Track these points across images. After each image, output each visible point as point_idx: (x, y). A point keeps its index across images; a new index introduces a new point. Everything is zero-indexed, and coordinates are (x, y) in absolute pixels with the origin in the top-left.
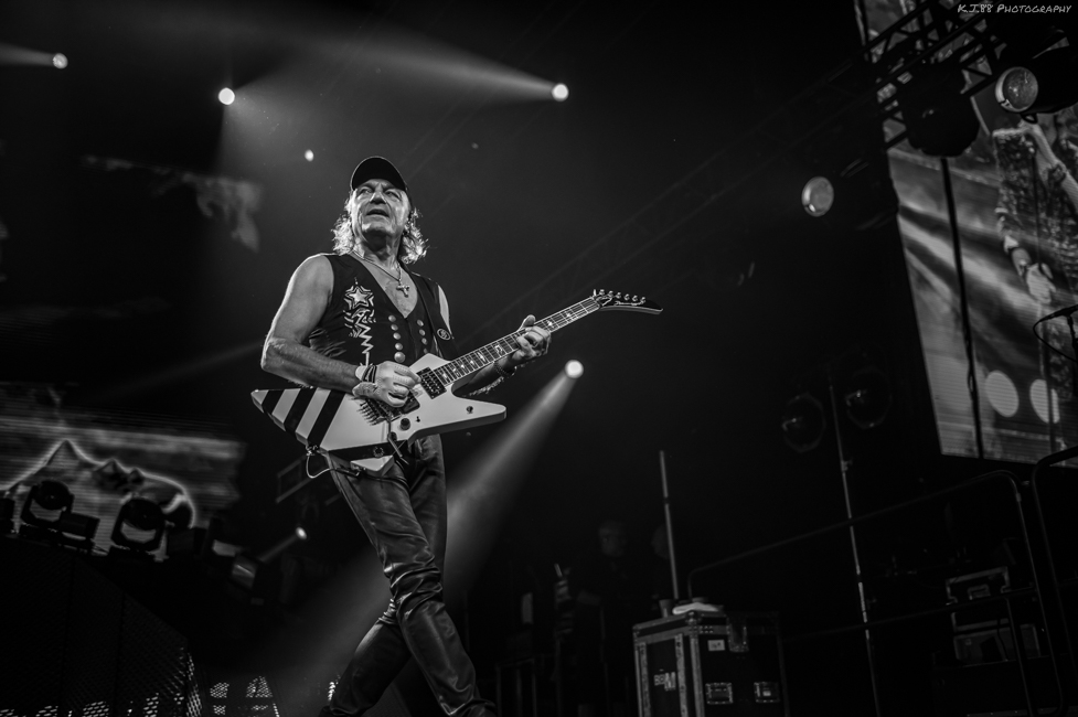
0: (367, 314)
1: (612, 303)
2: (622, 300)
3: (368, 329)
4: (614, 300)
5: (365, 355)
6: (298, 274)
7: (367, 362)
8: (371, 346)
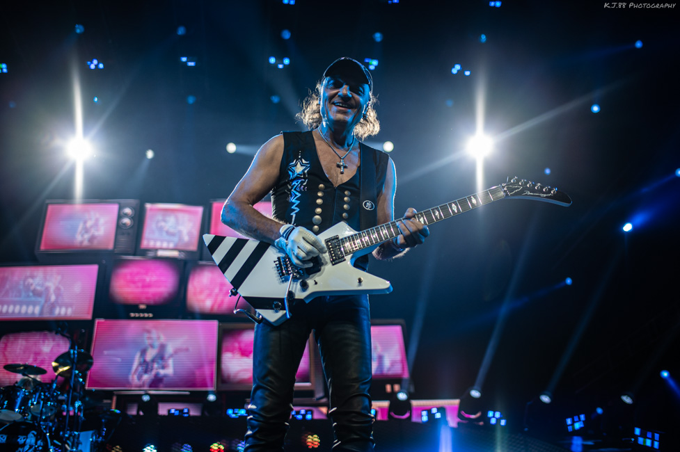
0: (302, 183)
1: (522, 191)
2: (532, 190)
3: (299, 195)
4: (525, 189)
5: (292, 216)
6: (262, 150)
7: (293, 223)
8: (298, 210)
